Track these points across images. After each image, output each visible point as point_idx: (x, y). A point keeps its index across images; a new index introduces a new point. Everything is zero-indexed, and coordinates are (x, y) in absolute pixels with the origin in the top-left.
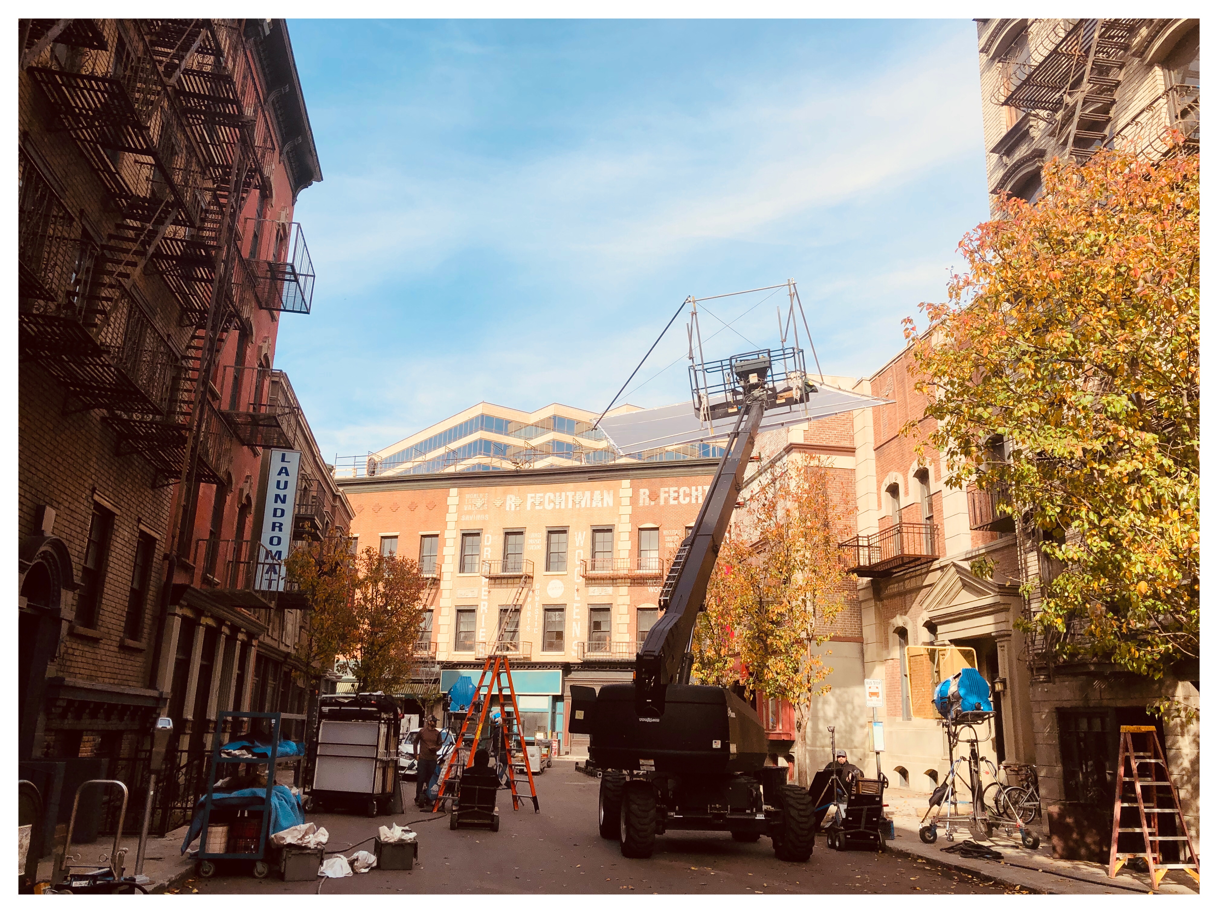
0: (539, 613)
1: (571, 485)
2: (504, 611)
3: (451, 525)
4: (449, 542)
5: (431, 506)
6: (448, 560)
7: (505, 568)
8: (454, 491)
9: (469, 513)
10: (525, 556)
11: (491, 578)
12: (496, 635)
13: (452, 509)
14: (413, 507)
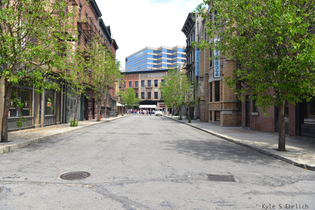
0: (154, 93)
1: (158, 73)
2: (148, 93)
3: (140, 80)
4: (140, 82)
5: (136, 77)
6: (140, 85)
7: (148, 86)
8: (140, 74)
9: (142, 78)
10: (151, 85)
11: (147, 88)
12: (147, 96)
13: (140, 77)
14: (133, 77)
